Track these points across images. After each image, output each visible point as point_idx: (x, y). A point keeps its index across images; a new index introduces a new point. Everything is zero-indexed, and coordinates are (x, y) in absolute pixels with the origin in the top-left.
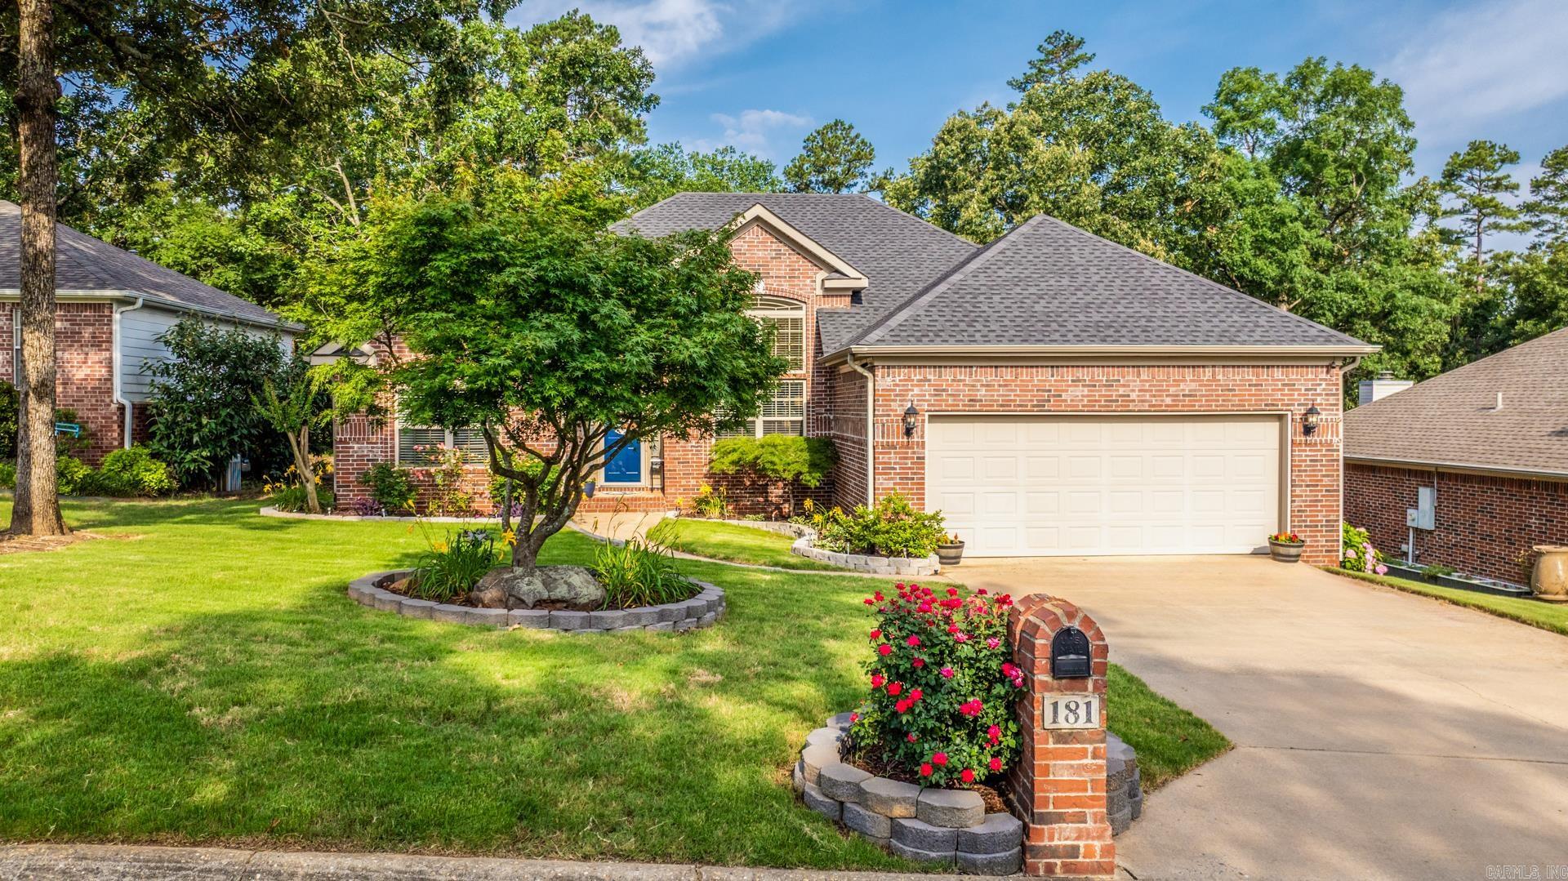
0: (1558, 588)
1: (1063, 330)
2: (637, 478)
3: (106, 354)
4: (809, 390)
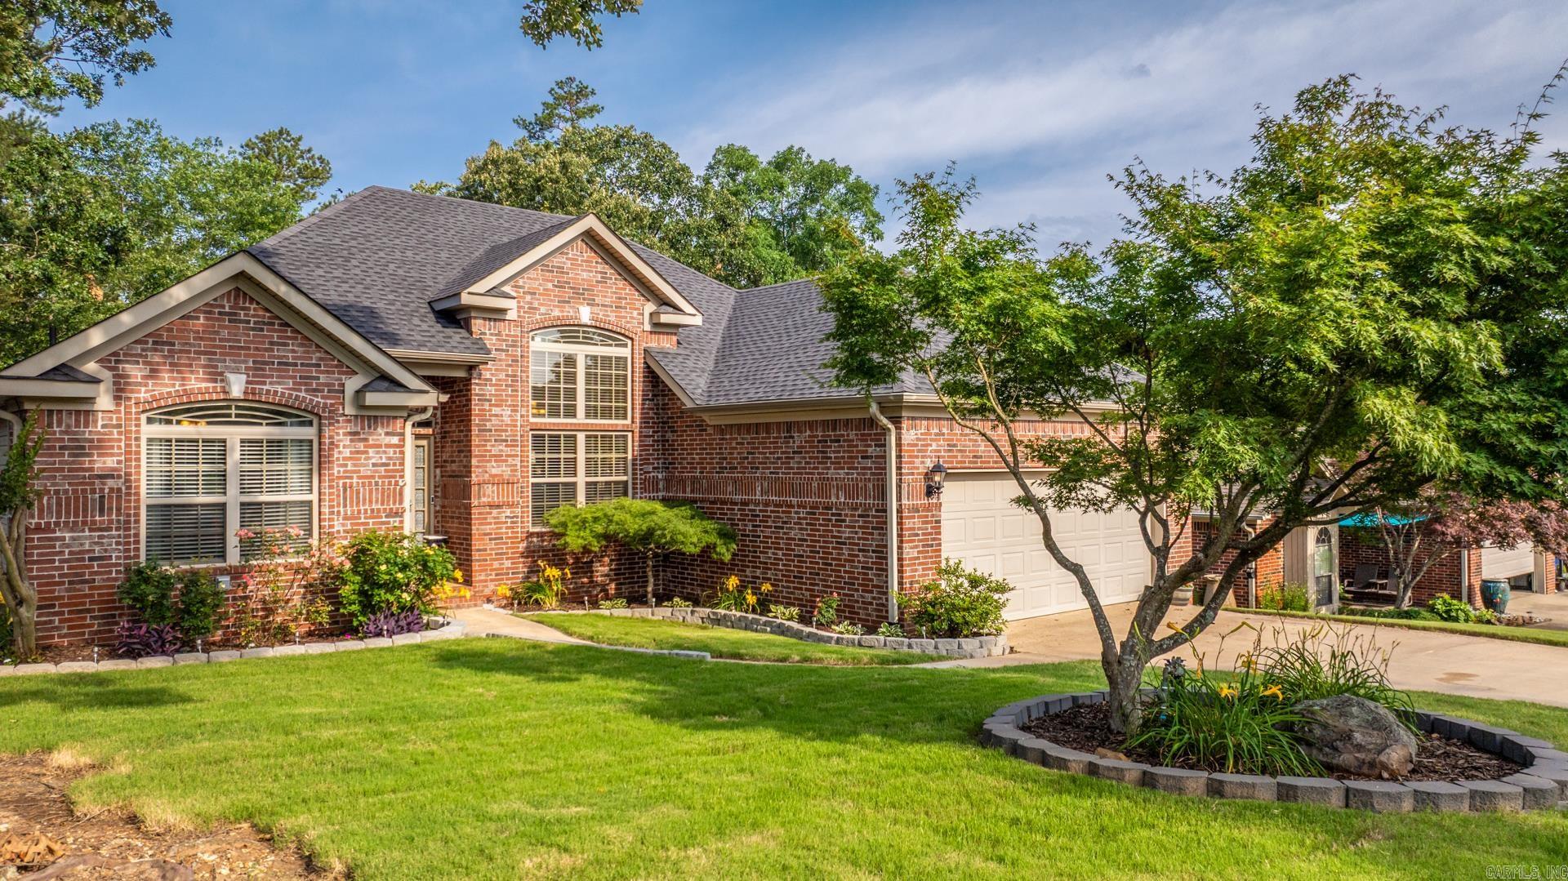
4: (636, 444)
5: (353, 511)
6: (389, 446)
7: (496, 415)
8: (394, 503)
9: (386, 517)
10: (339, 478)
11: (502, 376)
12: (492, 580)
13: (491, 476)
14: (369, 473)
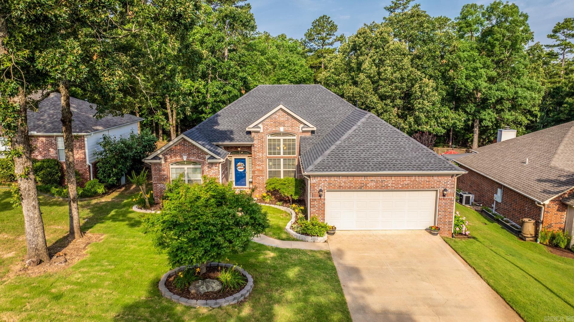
0: (528, 233)
1: (368, 165)
2: (245, 185)
3: (83, 151)
4: (298, 161)
6: (216, 169)
7: (258, 155)
11: (259, 146)
13: (257, 169)
14: (212, 175)
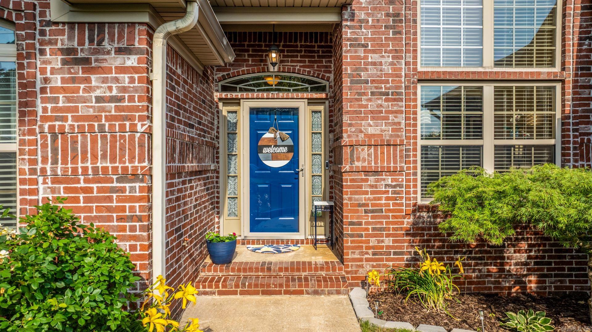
4: (569, 97)
5: (65, 170)
6: (122, 70)
7: (374, 64)
8: (132, 160)
9: (119, 180)
10: (45, 119)
12: (368, 260)
13: (366, 135)
14: (91, 112)
